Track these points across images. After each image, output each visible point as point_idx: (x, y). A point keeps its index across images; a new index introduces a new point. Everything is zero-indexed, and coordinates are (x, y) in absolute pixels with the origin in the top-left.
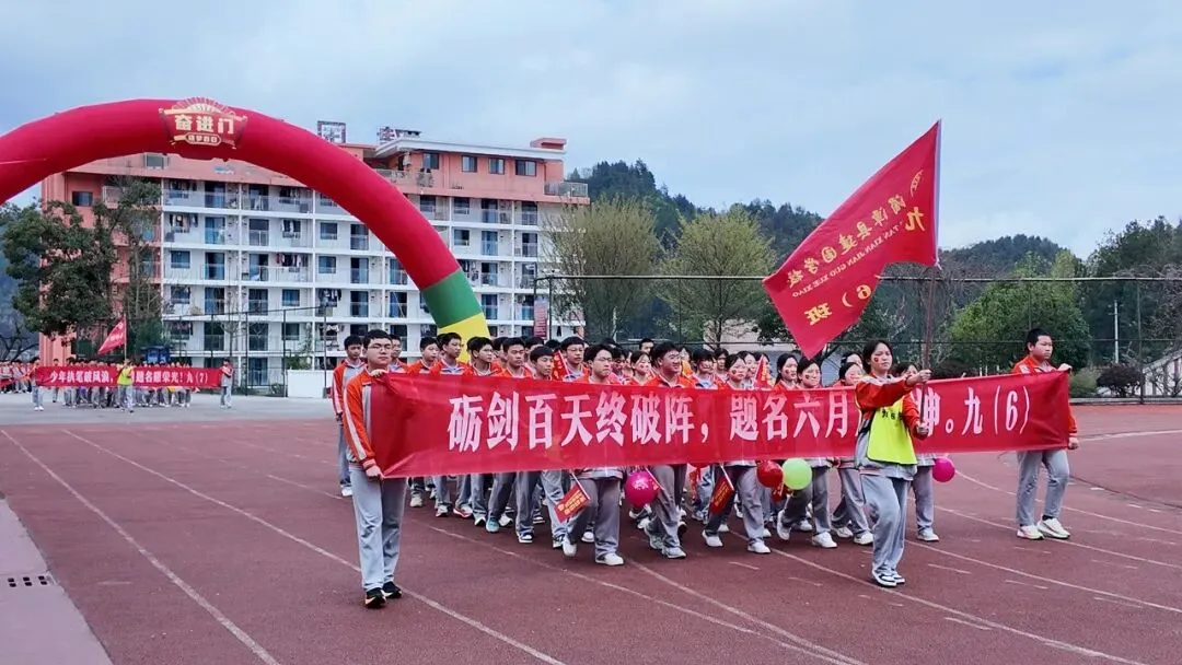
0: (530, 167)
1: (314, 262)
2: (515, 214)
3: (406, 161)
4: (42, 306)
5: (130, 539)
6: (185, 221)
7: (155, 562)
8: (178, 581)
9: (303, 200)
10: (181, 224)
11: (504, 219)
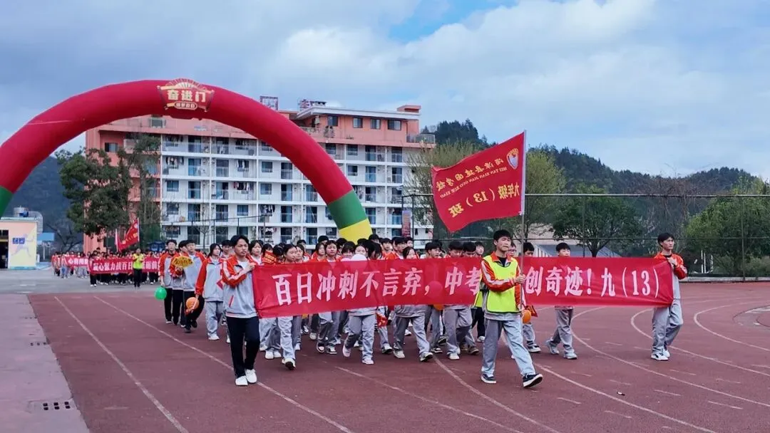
0: (397, 124)
1: (257, 188)
2: (387, 155)
3: (317, 121)
4: (85, 216)
5: (130, 374)
6: (175, 161)
7: (145, 392)
8: (161, 408)
9: (251, 147)
10: (173, 163)
11: (381, 158)
